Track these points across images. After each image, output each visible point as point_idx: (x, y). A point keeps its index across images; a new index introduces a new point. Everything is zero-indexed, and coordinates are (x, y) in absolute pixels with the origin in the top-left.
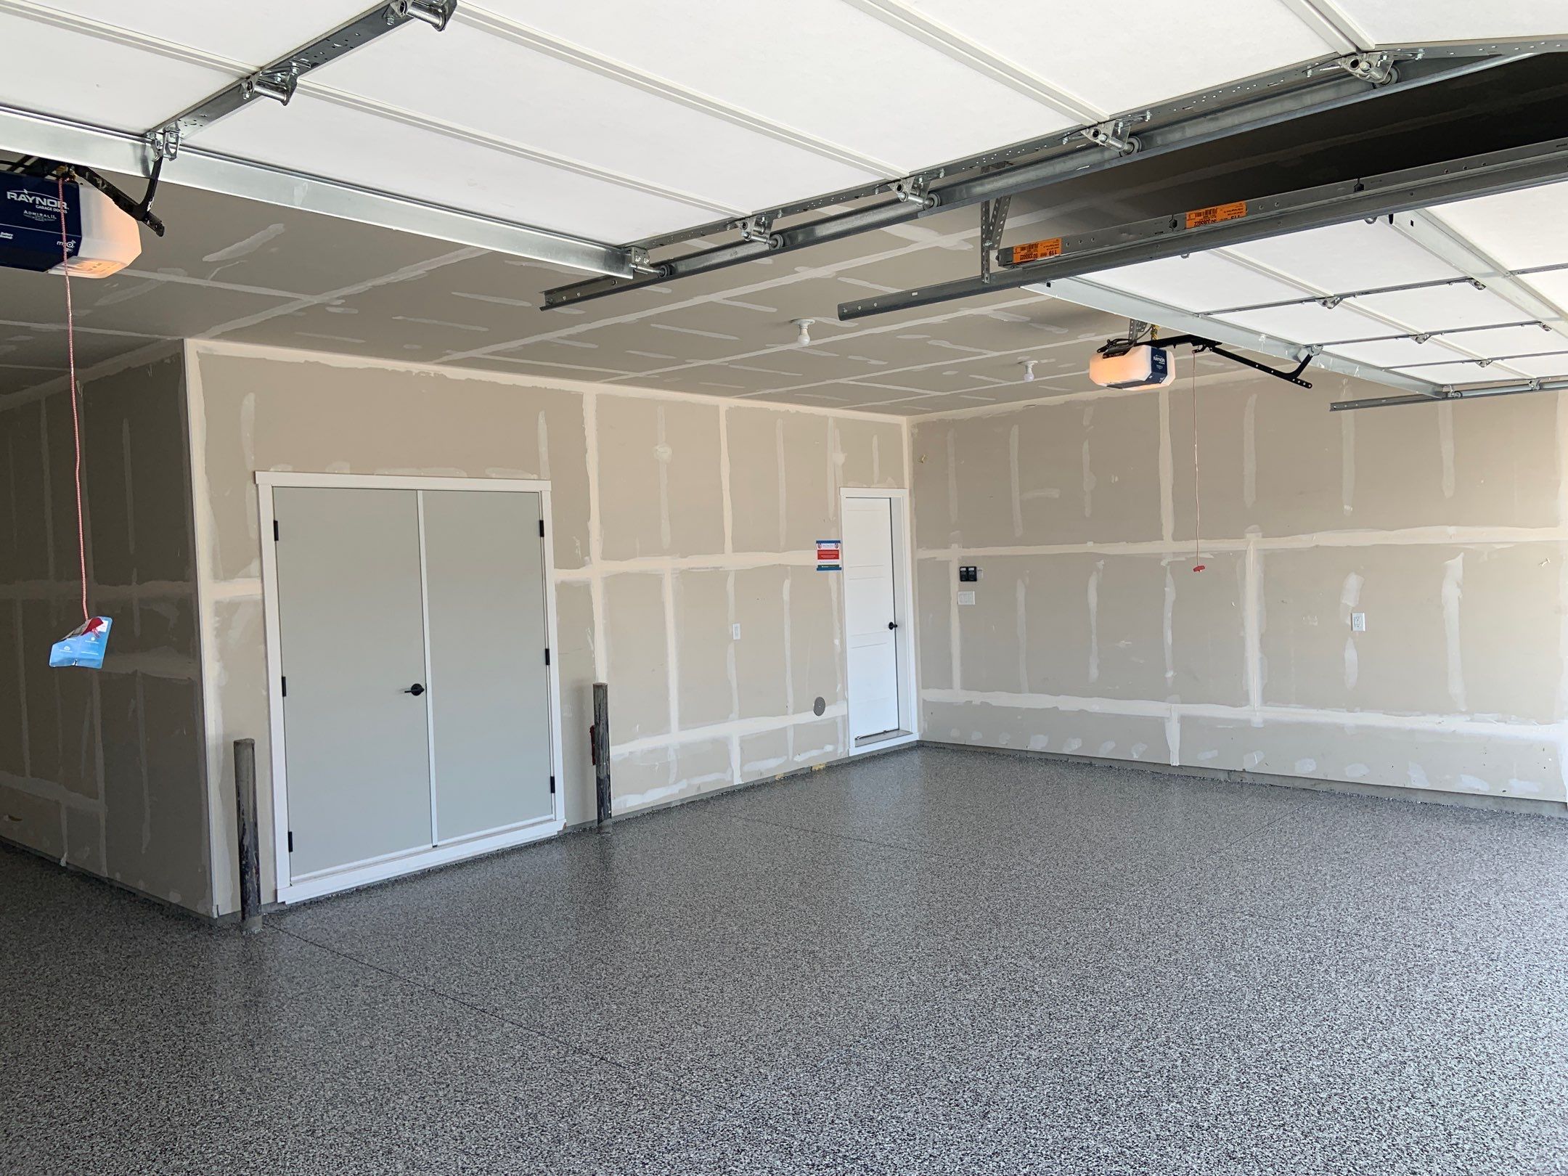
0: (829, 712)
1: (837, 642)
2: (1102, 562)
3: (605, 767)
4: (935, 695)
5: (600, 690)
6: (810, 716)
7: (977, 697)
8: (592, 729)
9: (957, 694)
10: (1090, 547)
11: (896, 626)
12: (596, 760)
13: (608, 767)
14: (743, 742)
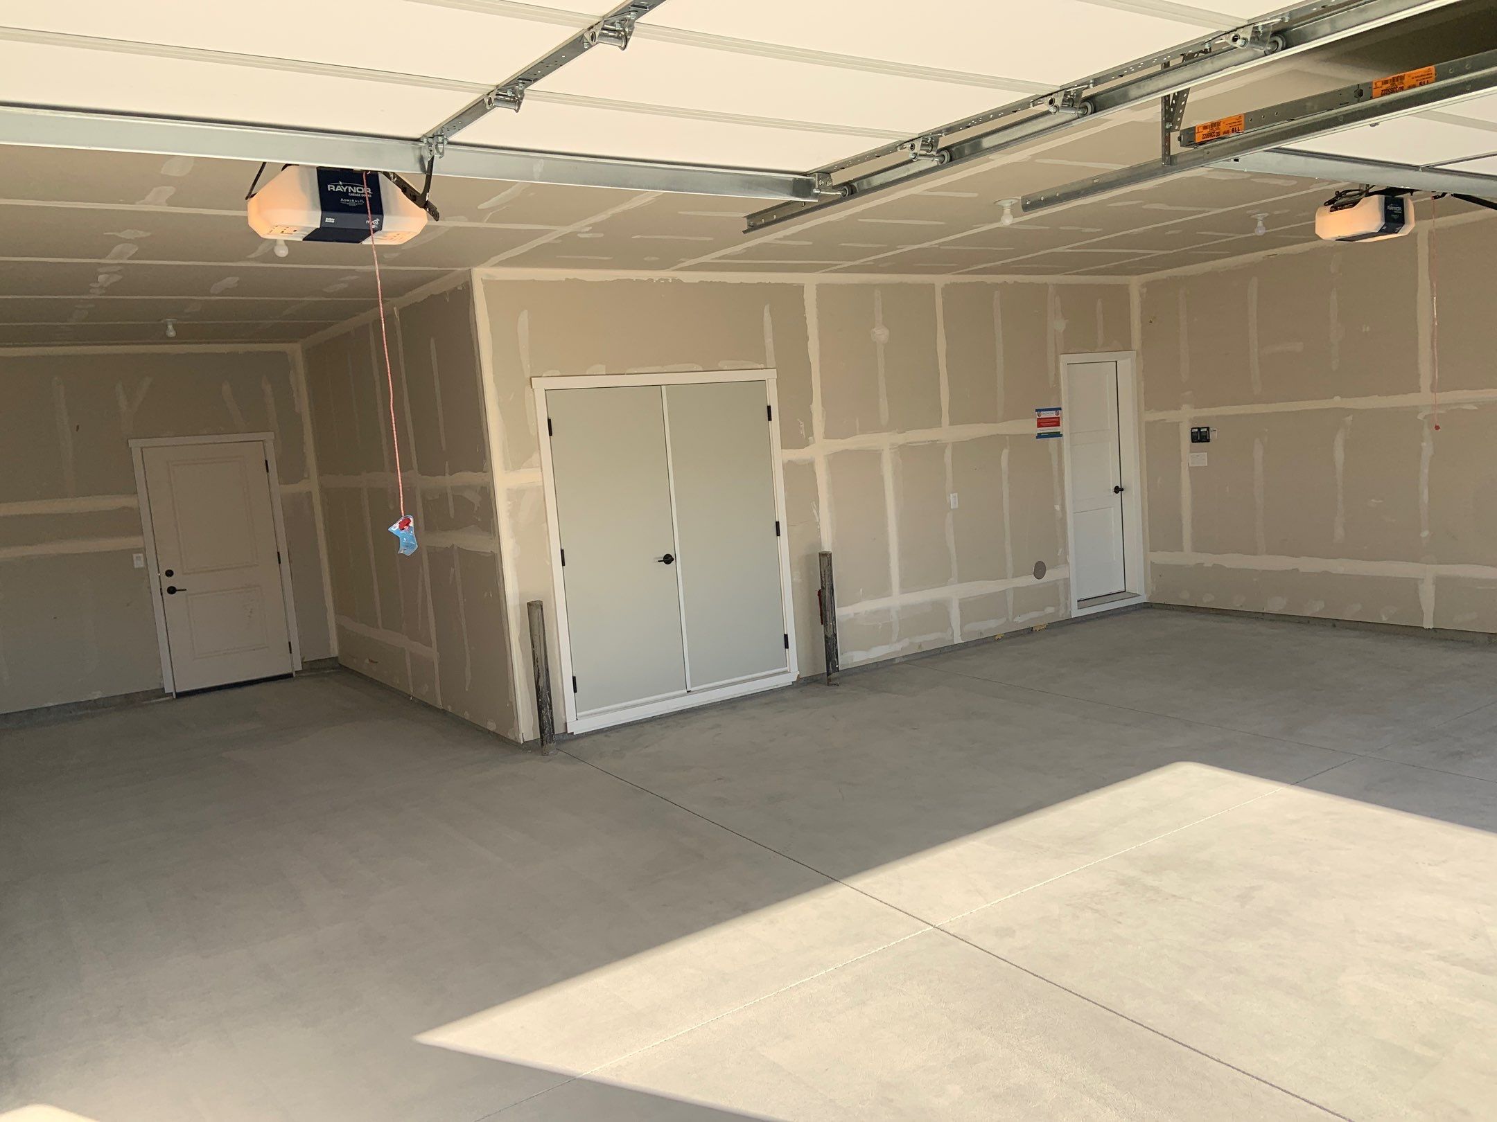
0: (1050, 576)
1: (1058, 507)
2: (1350, 418)
3: (832, 627)
4: (1162, 557)
5: (826, 558)
6: (1031, 580)
7: (1208, 560)
8: (819, 592)
9: (1187, 557)
10: (1337, 401)
11: (1122, 490)
12: (823, 620)
13: (834, 627)
14: (964, 605)
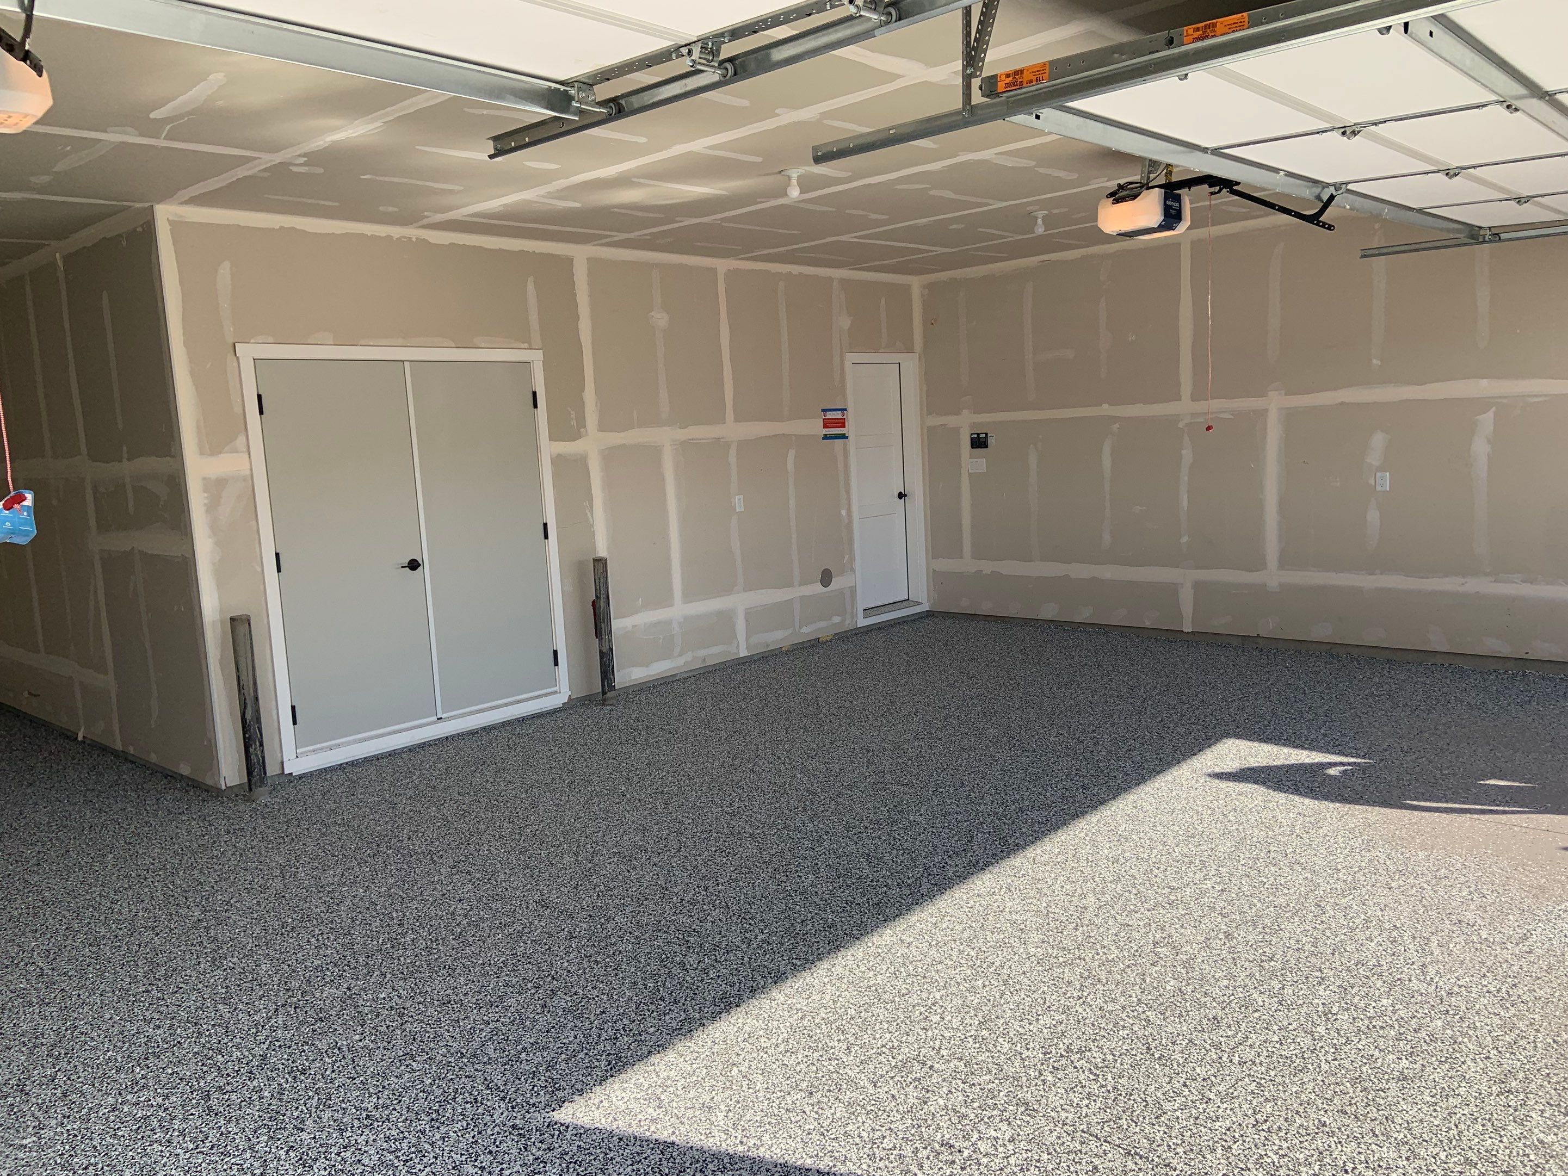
0: (836, 584)
1: (844, 512)
2: (1117, 425)
3: (607, 640)
4: (945, 564)
5: (600, 564)
6: (818, 588)
7: (987, 567)
8: (594, 603)
9: (967, 564)
10: (1106, 409)
11: (905, 496)
12: (598, 633)
13: (610, 641)
14: (748, 614)
